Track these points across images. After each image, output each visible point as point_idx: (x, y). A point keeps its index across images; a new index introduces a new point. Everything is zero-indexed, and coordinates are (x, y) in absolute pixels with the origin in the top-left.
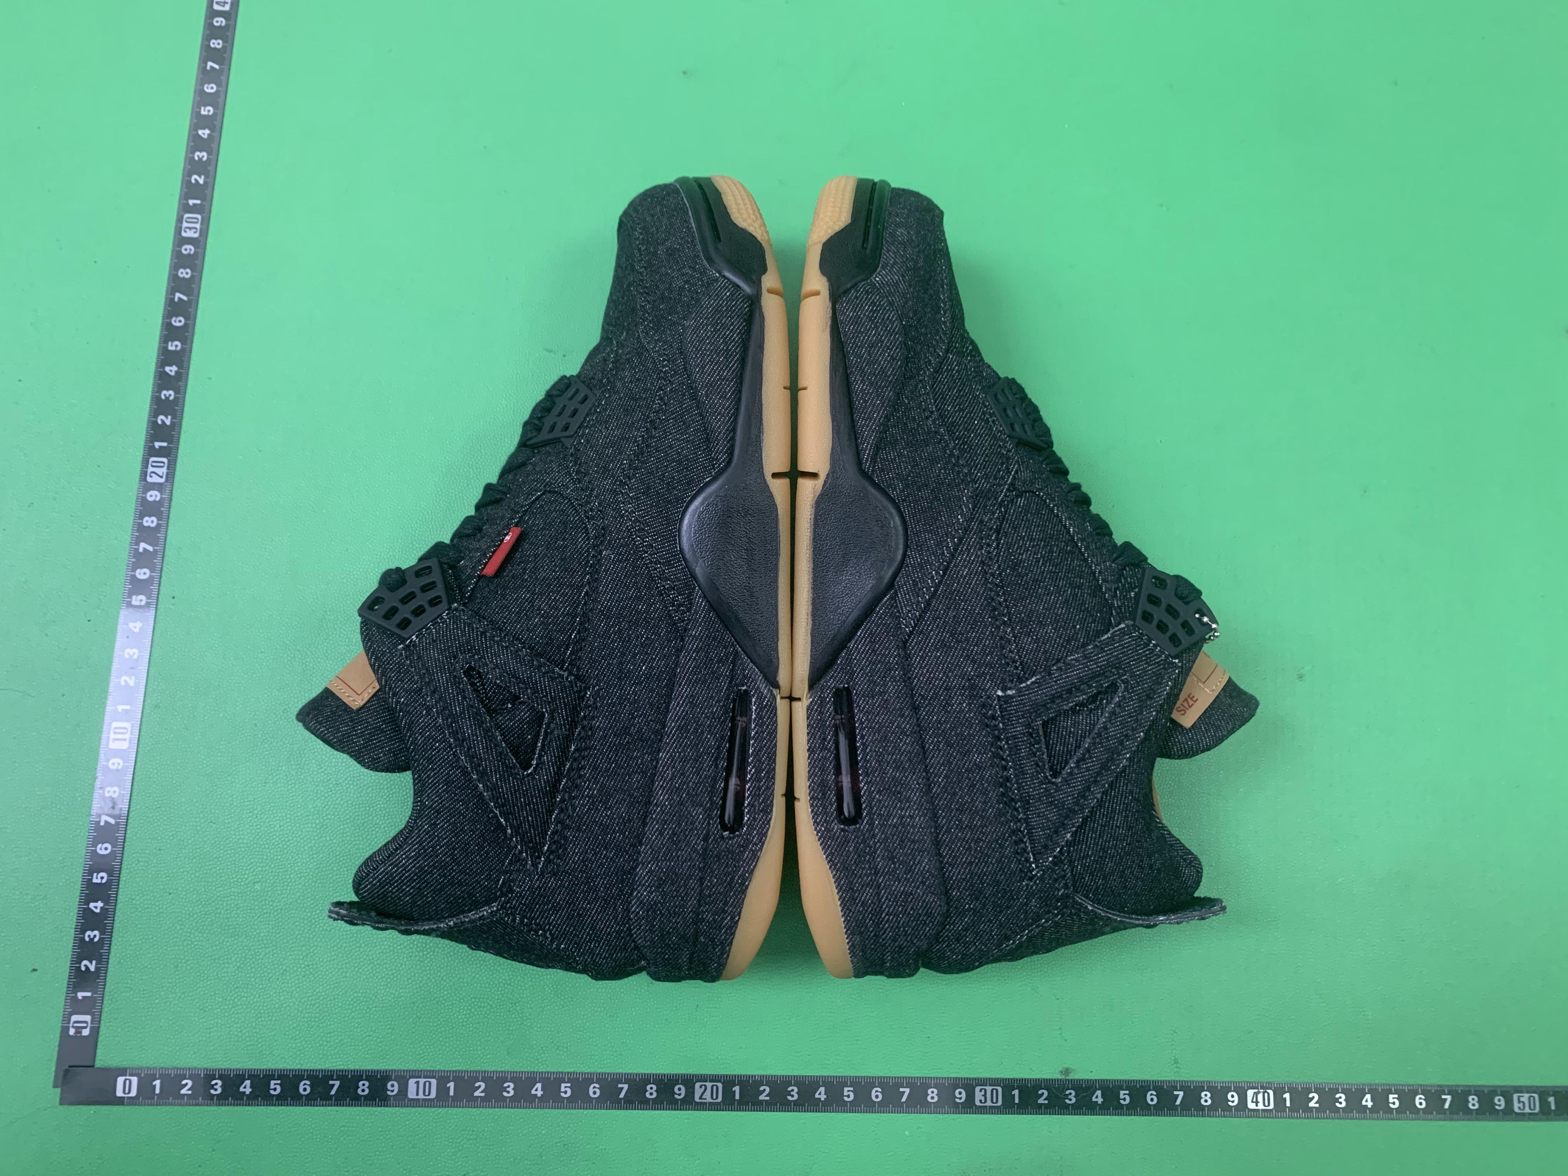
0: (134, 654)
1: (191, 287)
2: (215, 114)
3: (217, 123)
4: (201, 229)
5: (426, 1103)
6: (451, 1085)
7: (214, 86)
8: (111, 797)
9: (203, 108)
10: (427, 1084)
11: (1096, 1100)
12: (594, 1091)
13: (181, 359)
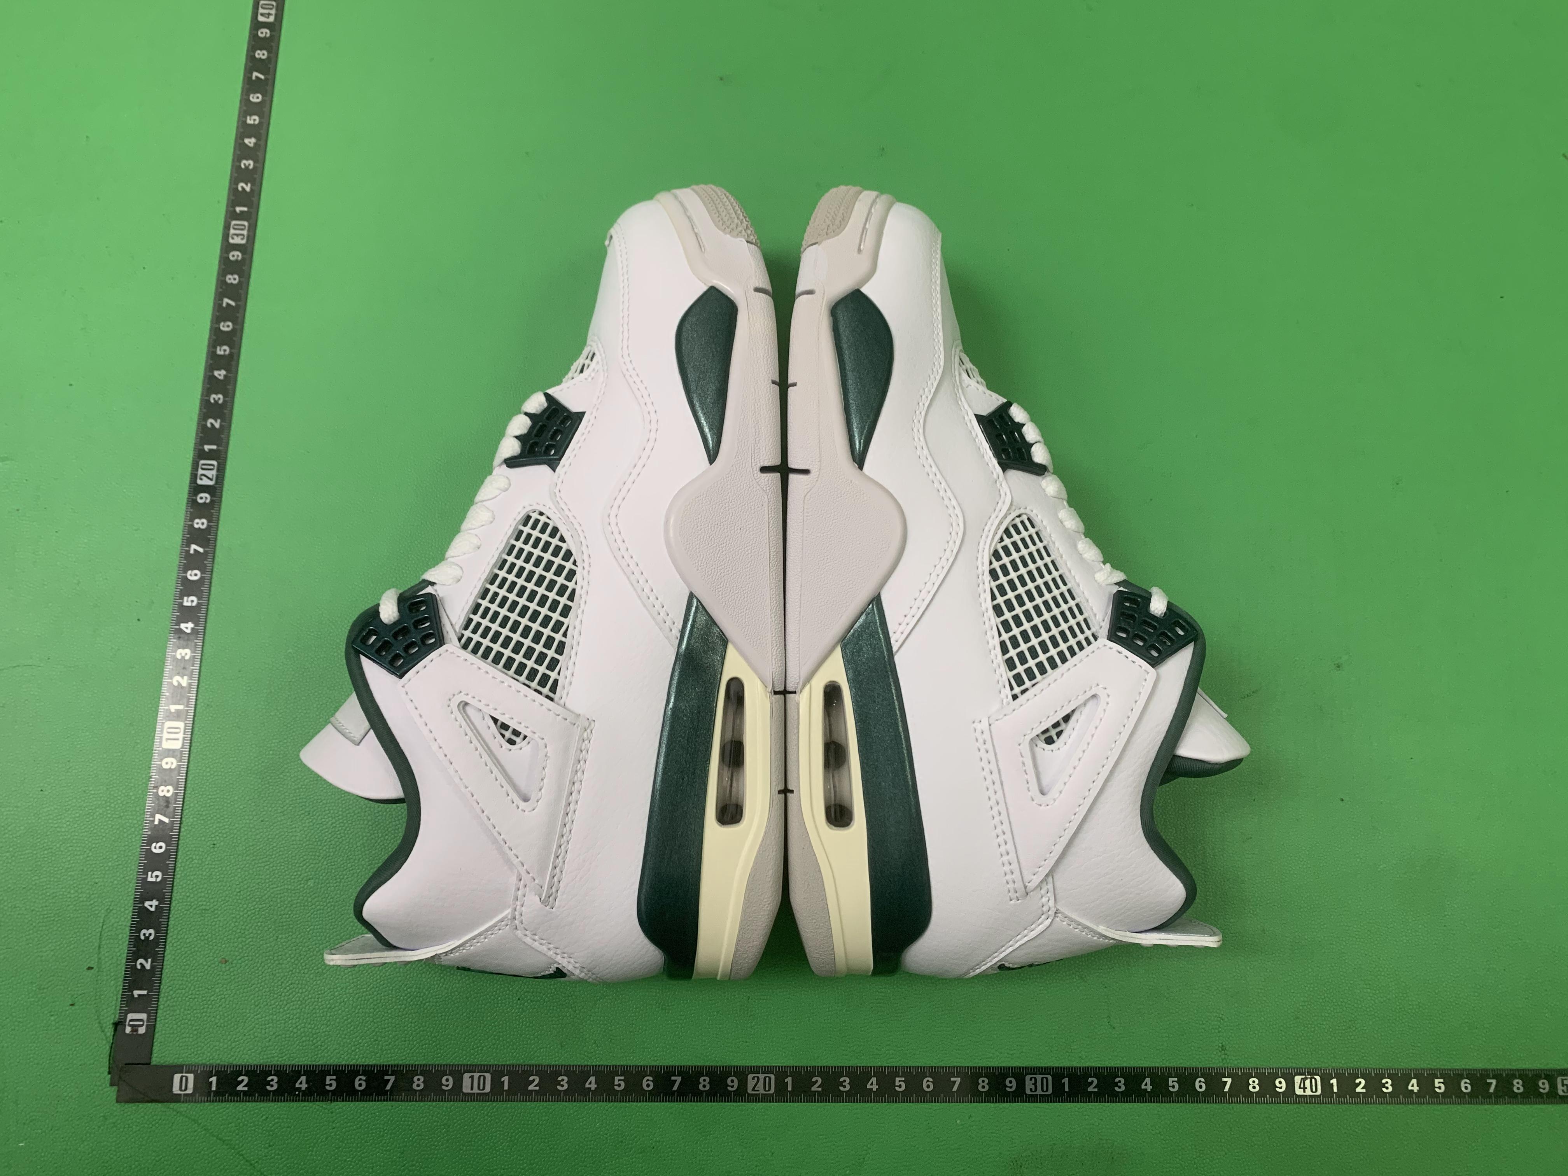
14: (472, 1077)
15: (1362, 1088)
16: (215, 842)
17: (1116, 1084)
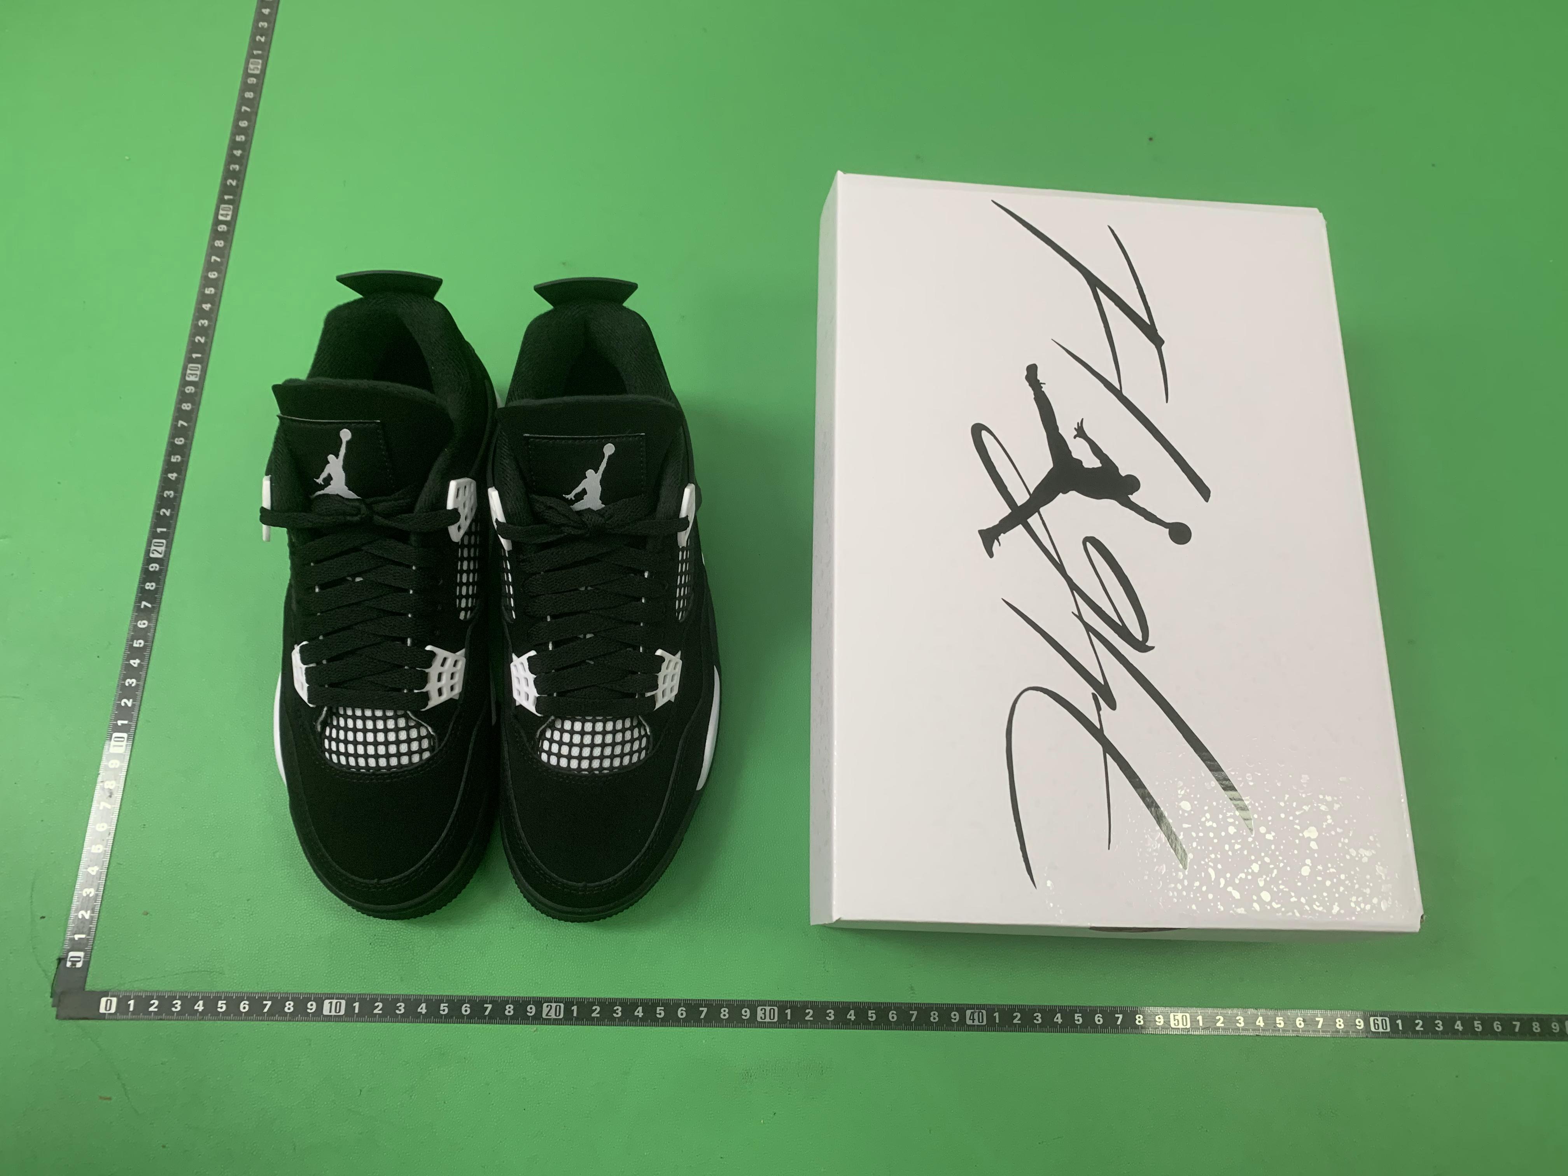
0: (133, 683)
1: (191, 417)
2: (216, 293)
3: (217, 300)
4: (200, 375)
5: (338, 1019)
6: (357, 1005)
7: (216, 273)
8: (109, 789)
9: (206, 289)
10: (338, 1004)
11: (850, 1017)
12: (466, 1009)
13: (181, 468)
14: (331, 1003)
15: (1018, 1020)
16: (145, 824)
17: (827, 1015)
